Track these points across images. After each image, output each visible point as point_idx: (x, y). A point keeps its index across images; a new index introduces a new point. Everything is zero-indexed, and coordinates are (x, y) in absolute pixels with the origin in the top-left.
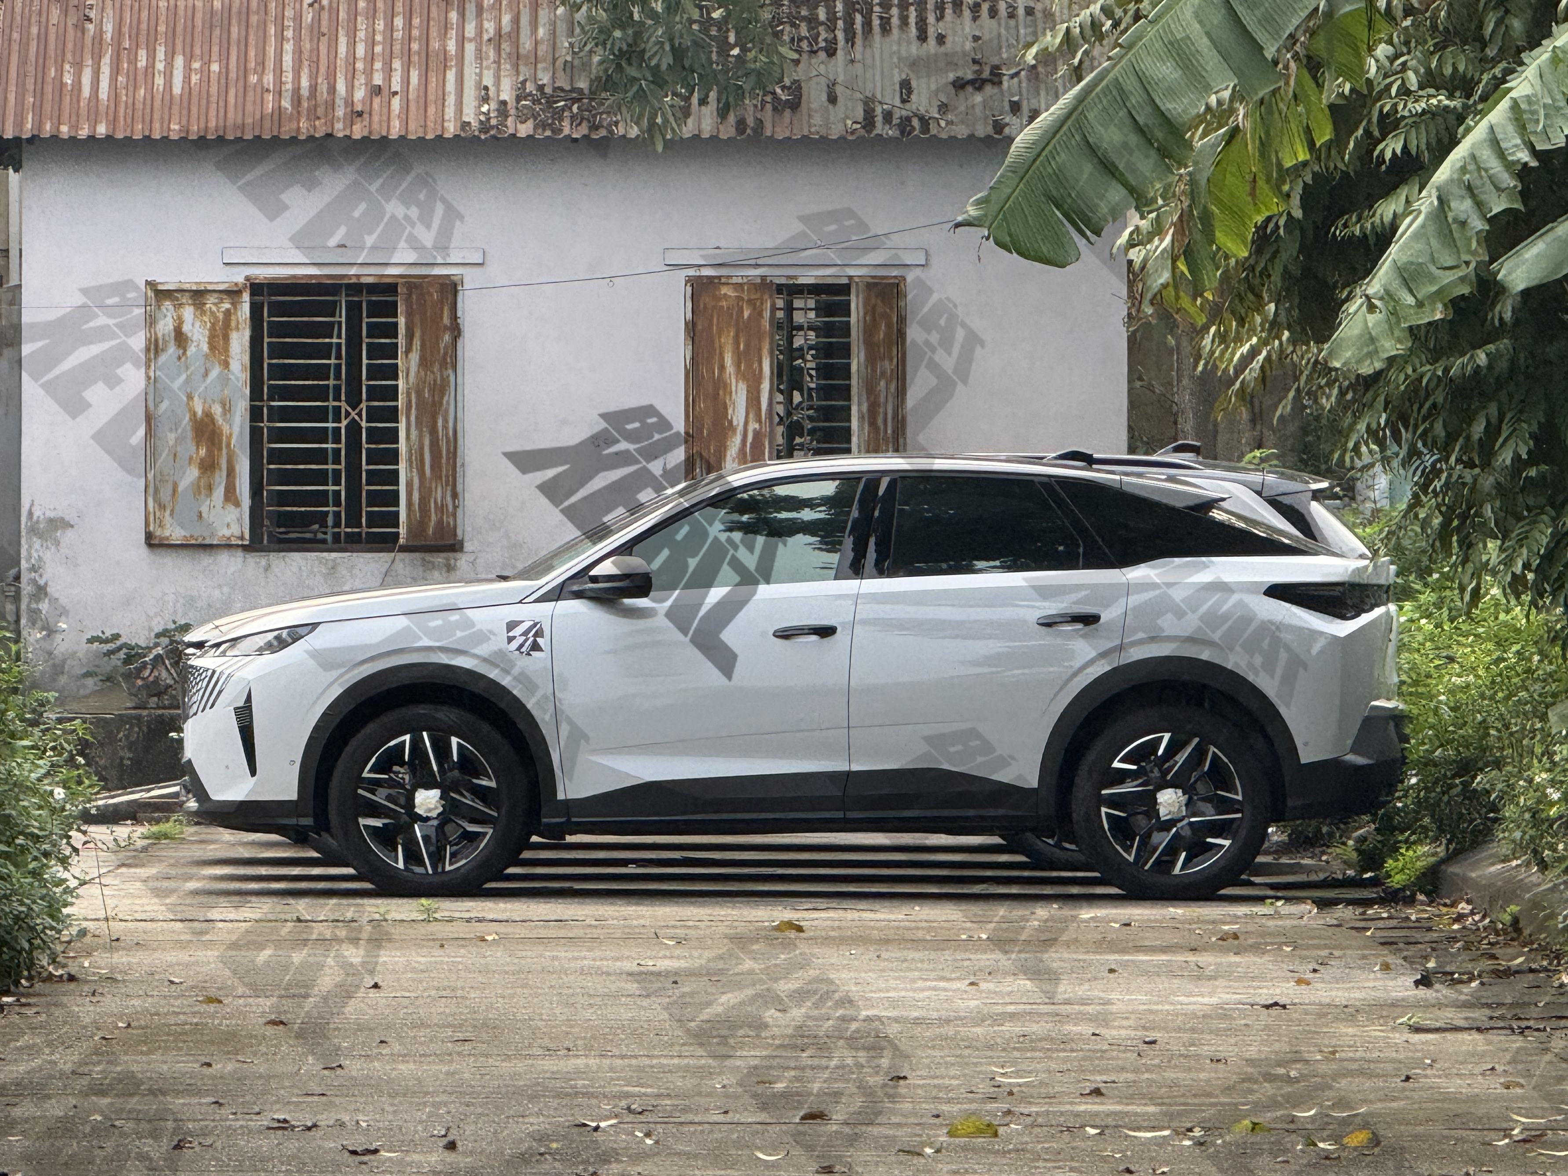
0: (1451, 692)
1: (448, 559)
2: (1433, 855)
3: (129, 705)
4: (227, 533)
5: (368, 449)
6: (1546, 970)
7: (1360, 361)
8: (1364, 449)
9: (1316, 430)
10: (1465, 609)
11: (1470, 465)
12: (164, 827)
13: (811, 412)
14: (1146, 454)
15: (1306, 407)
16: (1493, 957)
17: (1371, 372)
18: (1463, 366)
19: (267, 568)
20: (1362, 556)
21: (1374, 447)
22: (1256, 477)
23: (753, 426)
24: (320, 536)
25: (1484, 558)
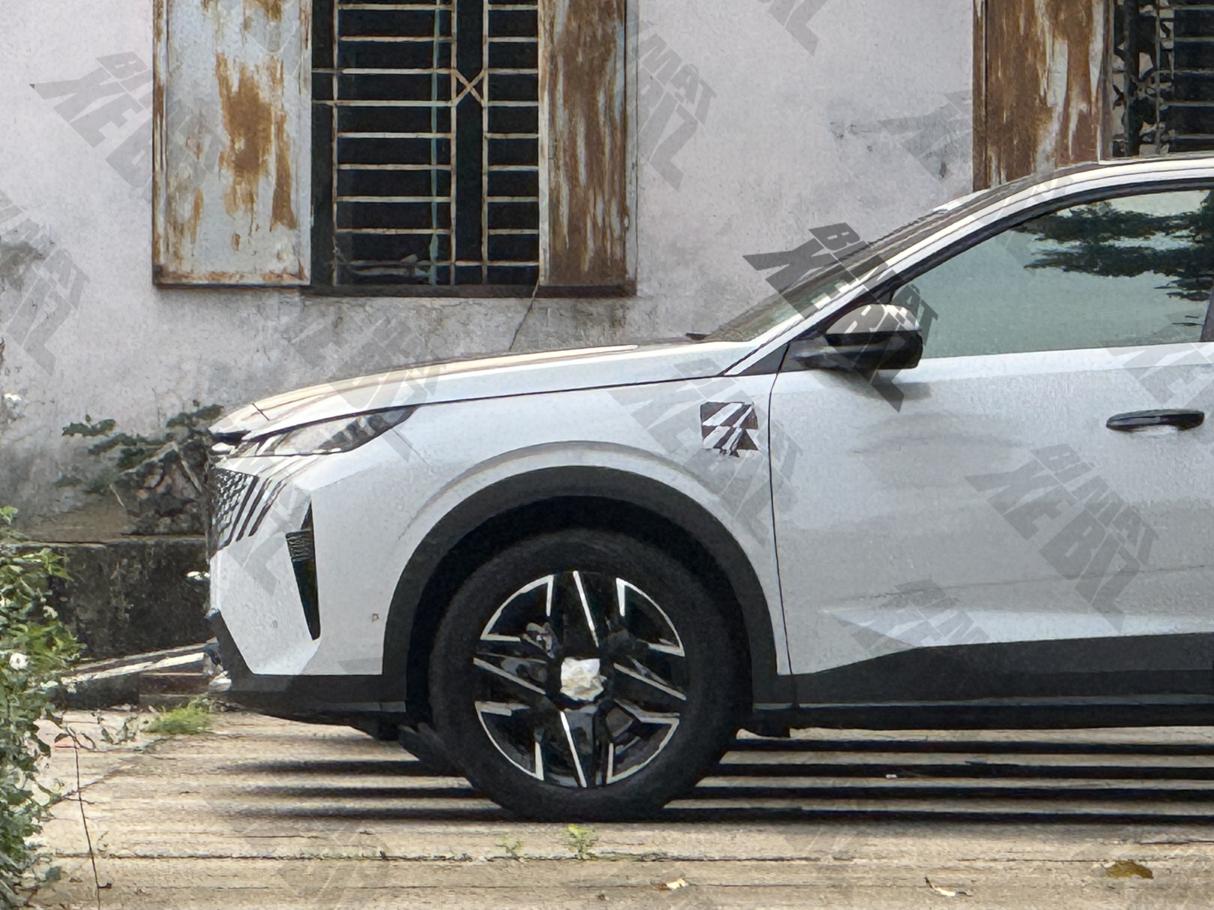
1: (613, 309)
3: (126, 528)
4: (276, 267)
5: (491, 141)
12: (181, 715)
13: (1165, 86)
19: (338, 322)
23: (1078, 106)
24: (419, 273)
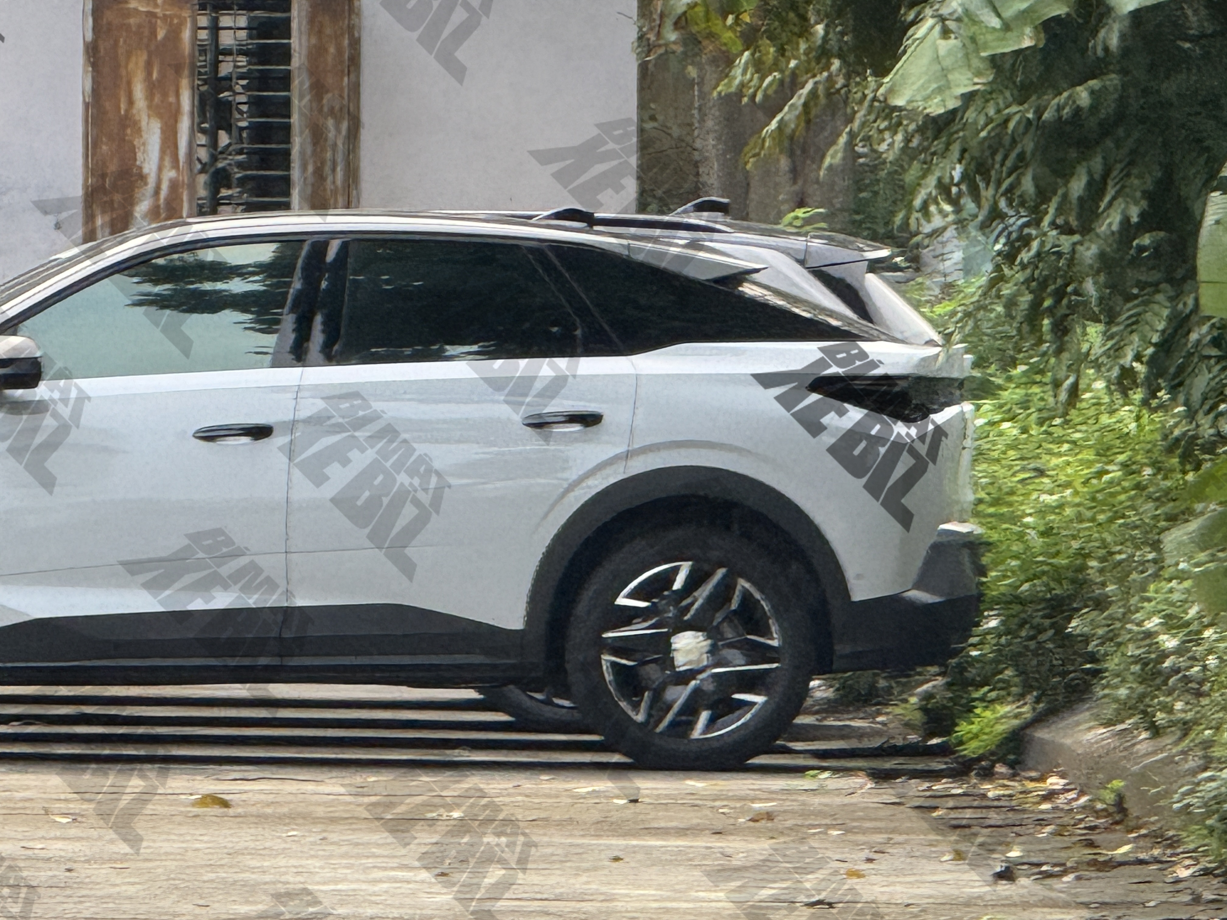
0: (1043, 511)
2: (1016, 716)
6: (1157, 861)
7: (927, 98)
8: (933, 208)
9: (871, 184)
10: (1061, 410)
11: (1066, 229)
13: (241, 157)
14: (661, 212)
15: (860, 156)
16: (1091, 844)
17: (942, 111)
18: (1060, 108)
20: (930, 343)
21: (948, 208)
22: (798, 243)
23: (169, 174)
25: (1085, 347)
